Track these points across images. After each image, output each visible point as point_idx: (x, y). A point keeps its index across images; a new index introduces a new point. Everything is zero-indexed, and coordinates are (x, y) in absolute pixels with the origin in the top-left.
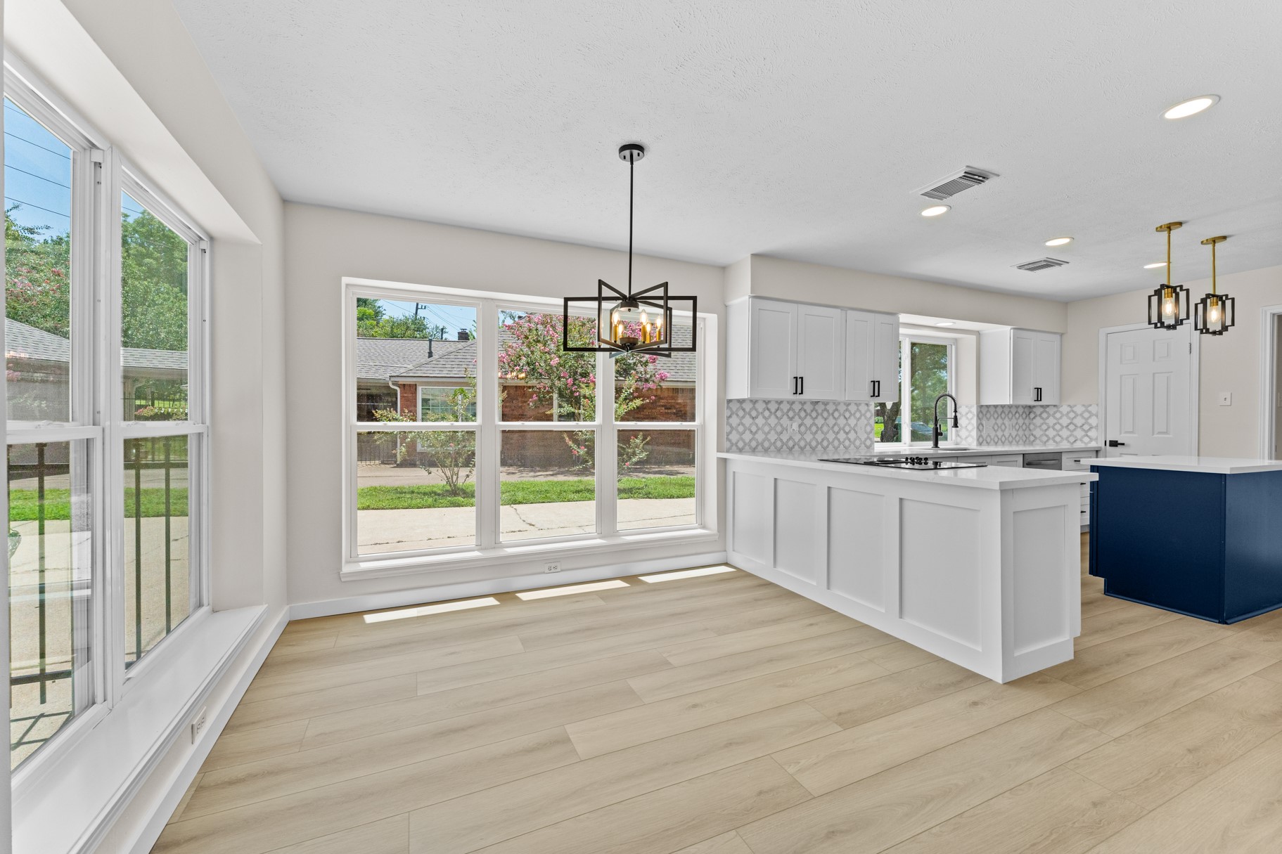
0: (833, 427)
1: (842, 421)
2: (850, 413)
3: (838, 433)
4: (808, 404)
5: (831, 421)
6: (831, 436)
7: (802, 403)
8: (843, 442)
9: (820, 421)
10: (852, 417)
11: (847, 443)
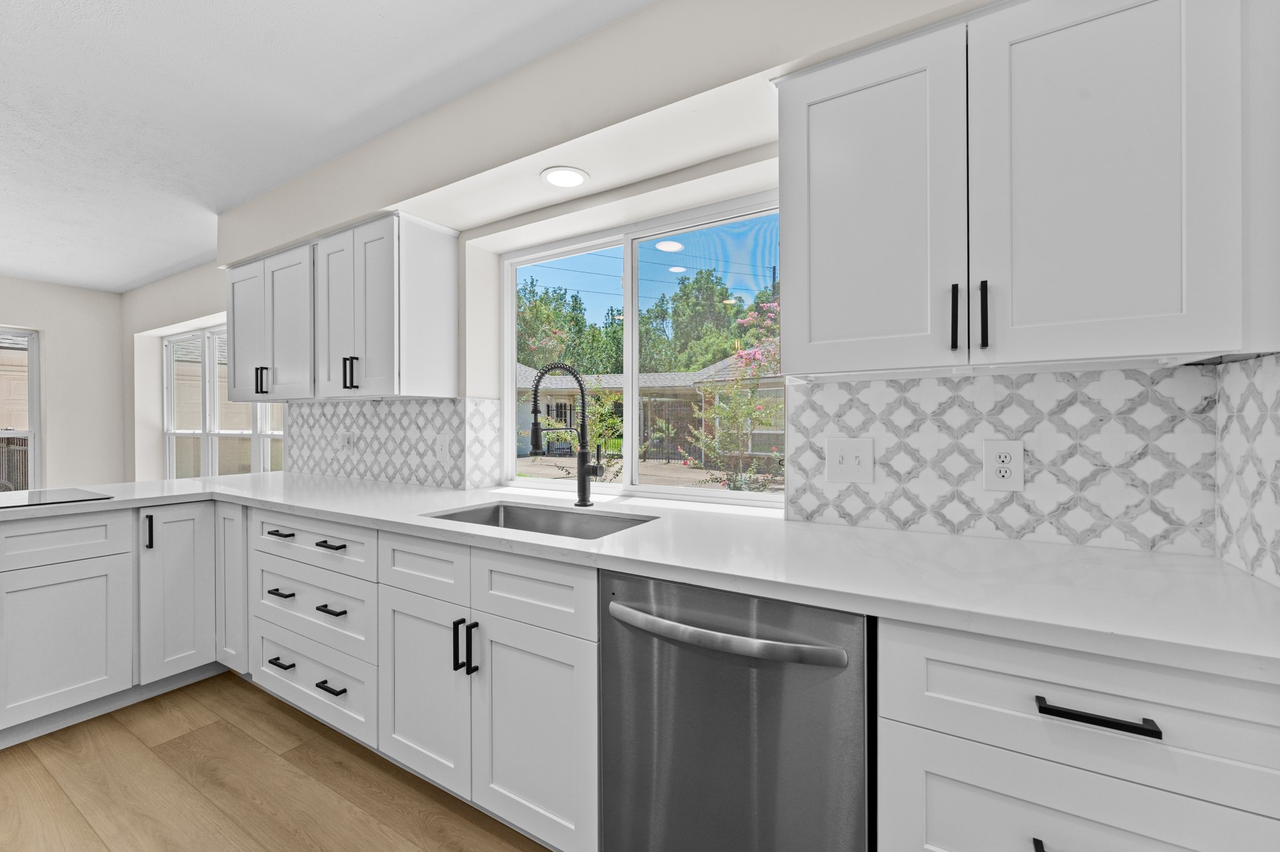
0: (401, 443)
1: (413, 434)
2: (426, 418)
3: (408, 454)
4: (368, 404)
5: (398, 433)
6: (398, 459)
7: (362, 404)
8: (416, 471)
9: (383, 433)
10: (429, 426)
11: (422, 473)
